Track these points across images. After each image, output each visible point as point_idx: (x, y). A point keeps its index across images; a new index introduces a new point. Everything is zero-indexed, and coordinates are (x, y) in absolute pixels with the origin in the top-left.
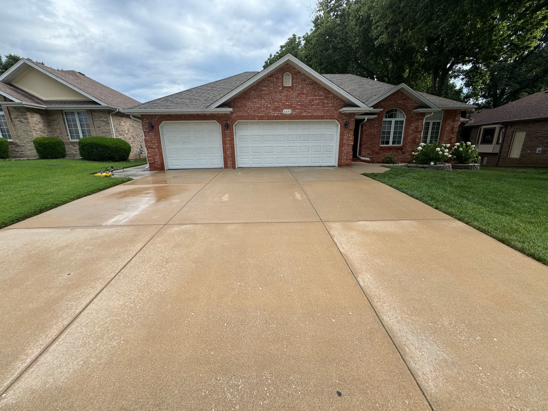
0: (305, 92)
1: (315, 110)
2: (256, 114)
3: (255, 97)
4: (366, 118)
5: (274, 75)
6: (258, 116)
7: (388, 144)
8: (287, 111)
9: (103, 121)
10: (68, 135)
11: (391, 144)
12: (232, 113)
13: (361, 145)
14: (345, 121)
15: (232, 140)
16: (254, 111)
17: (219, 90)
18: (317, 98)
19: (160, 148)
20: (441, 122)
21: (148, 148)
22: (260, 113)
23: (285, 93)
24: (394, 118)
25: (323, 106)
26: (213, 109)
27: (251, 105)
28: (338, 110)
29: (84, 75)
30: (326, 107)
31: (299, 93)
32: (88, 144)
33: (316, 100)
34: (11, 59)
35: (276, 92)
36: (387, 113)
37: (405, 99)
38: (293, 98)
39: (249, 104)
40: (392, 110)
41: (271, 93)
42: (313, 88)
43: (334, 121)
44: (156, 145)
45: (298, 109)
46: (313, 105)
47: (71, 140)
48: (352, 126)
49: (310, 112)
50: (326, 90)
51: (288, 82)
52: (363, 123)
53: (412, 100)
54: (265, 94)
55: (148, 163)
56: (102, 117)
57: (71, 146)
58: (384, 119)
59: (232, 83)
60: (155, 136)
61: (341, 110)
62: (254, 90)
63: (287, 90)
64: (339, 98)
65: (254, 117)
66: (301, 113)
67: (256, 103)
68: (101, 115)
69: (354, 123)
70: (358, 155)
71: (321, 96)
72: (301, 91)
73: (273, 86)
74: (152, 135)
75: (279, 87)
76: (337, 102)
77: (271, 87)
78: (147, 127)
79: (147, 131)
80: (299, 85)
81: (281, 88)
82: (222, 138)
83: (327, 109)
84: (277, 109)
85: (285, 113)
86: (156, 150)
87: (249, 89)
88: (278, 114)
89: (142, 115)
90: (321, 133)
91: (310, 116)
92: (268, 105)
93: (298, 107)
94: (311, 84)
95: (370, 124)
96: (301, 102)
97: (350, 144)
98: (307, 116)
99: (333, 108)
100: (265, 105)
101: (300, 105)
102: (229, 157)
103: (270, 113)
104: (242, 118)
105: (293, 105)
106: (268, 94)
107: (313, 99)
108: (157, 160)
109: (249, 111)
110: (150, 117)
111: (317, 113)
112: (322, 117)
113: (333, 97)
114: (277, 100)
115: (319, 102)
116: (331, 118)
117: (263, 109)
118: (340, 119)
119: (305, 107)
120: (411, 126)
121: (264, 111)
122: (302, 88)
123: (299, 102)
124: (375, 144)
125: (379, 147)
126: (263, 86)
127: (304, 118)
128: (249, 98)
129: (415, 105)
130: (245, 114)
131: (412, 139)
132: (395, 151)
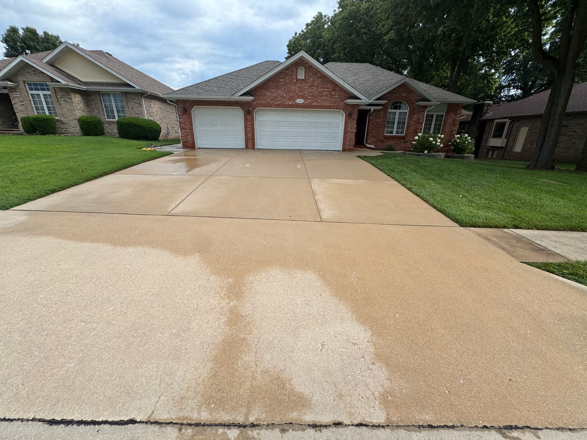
0: (316, 84)
1: (324, 100)
2: (273, 103)
3: (273, 87)
4: (372, 108)
5: (289, 68)
6: (275, 104)
7: (392, 133)
8: (300, 101)
9: (136, 102)
10: (104, 115)
11: (394, 134)
12: (253, 101)
13: (367, 133)
14: (349, 111)
15: (253, 124)
16: (272, 100)
17: (242, 79)
18: (326, 90)
19: (191, 129)
20: (444, 114)
21: (182, 128)
22: (276, 102)
23: (299, 84)
24: (399, 109)
25: (331, 98)
26: (237, 97)
27: (269, 94)
28: (343, 101)
29: (111, 55)
30: (333, 98)
31: (310, 85)
32: (126, 123)
33: (325, 91)
34: (28, 31)
35: (290, 84)
36: (393, 104)
37: (408, 92)
38: (305, 89)
39: (268, 93)
40: (397, 103)
41: (286, 84)
42: (323, 81)
43: (340, 111)
44: (189, 126)
45: (309, 99)
46: (322, 96)
47: (107, 119)
48: (355, 116)
49: (319, 103)
50: (334, 83)
51: (301, 75)
52: (370, 113)
53: (415, 94)
54: (282, 85)
55: (181, 142)
56: (135, 99)
57: (107, 125)
58: (390, 111)
59: (253, 72)
60: (187, 118)
61: (346, 102)
62: (272, 82)
63: (301, 82)
64: (345, 90)
65: (271, 105)
66: (312, 102)
67: (273, 92)
68: (134, 97)
69: (357, 113)
70: (365, 143)
71: (330, 88)
72: (312, 83)
73: (289, 79)
74: (185, 118)
75: (294, 79)
76: (343, 95)
77: (287, 79)
78: (181, 110)
79: (181, 114)
80: (311, 78)
81: (295, 80)
82: (244, 122)
83: (334, 100)
84: (291, 98)
85: (298, 102)
86: (188, 131)
87: (268, 80)
88: (292, 103)
89: (178, 100)
90: (328, 121)
91: (319, 106)
92: (284, 95)
93: (310, 97)
94: (321, 78)
95: (376, 115)
96: (312, 94)
97: (353, 132)
98: (317, 106)
99: (339, 100)
100: (281, 94)
101: (311, 96)
102: (250, 139)
103: (285, 102)
104: (261, 105)
105: (306, 96)
106: (284, 85)
107: (322, 91)
108: (189, 140)
109: (267, 100)
110: (184, 102)
111: (325, 103)
112: (330, 107)
113: (340, 90)
114: (292, 91)
115: (327, 94)
116: (338, 108)
117: (279, 98)
118: (345, 109)
119: (315, 97)
120: (413, 117)
121: (280, 100)
122: (313, 81)
123: (310, 93)
124: (380, 133)
125: (383, 136)
126: (280, 78)
127: (314, 107)
128: (268, 88)
129: (418, 98)
130: (264, 102)
131: (413, 129)
132: (398, 140)
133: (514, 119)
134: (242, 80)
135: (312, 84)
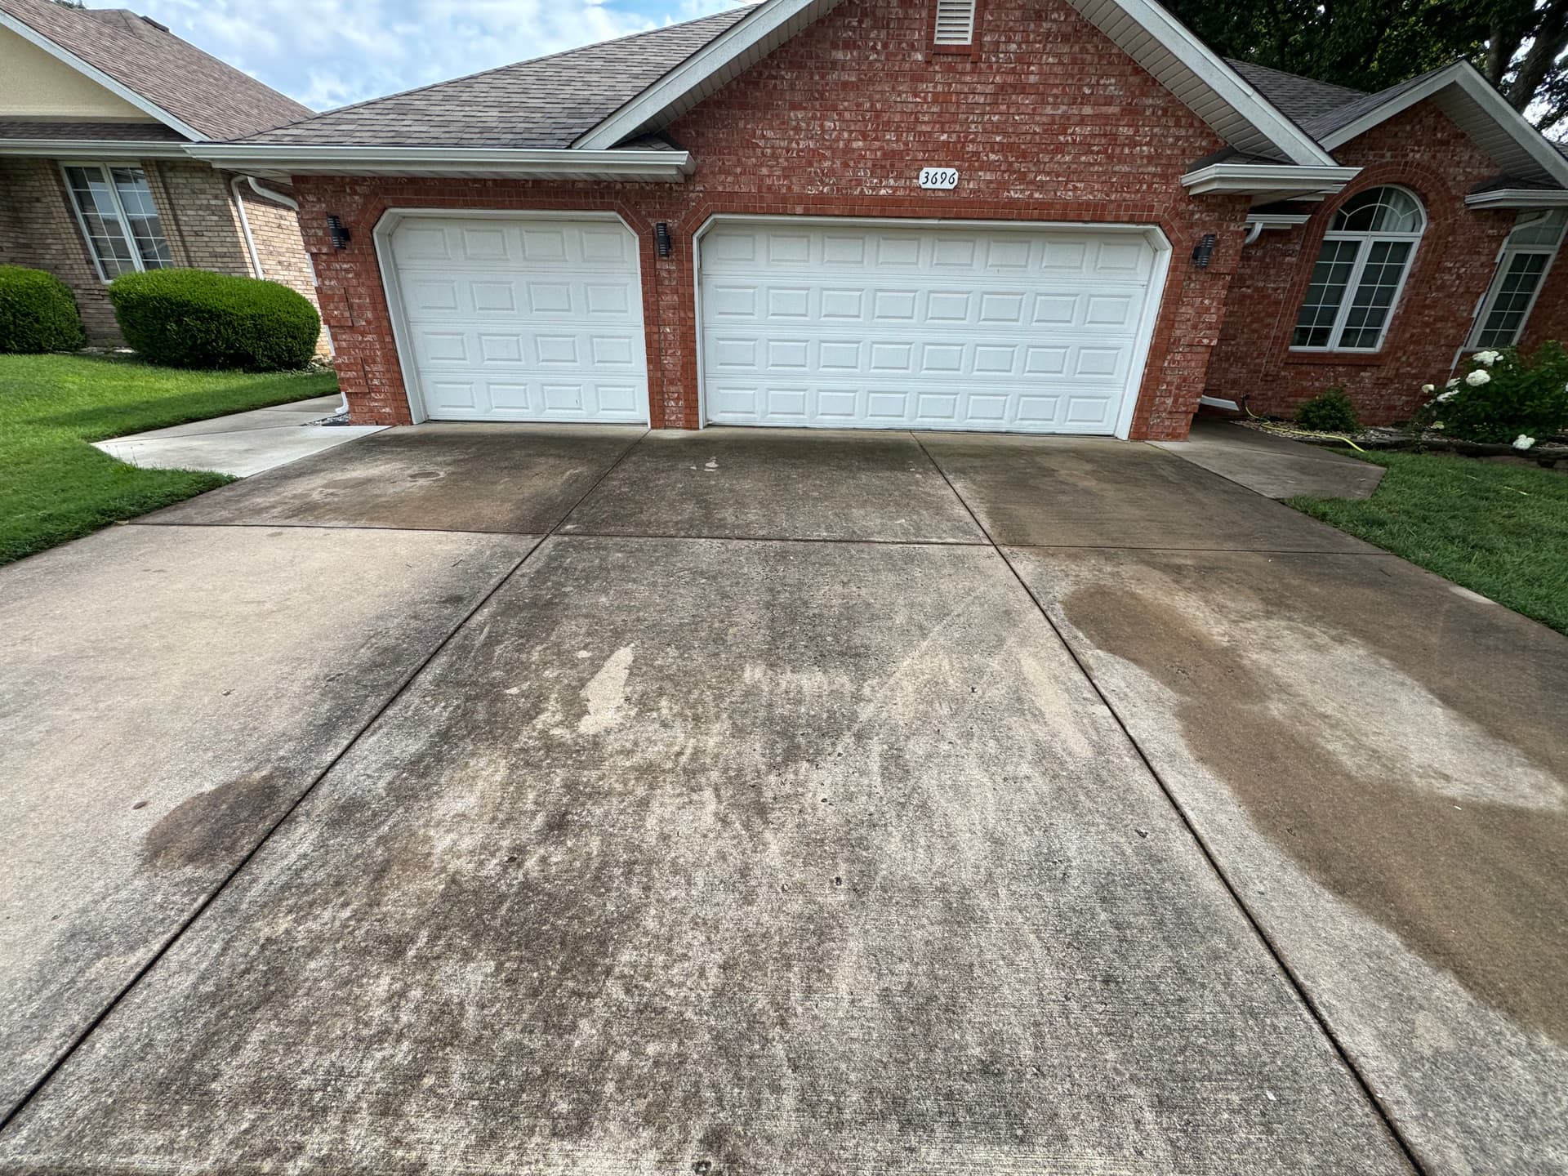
0: (1033, 79)
1: (1069, 172)
2: (796, 189)
3: (798, 97)
6: (801, 199)
8: (938, 178)
12: (688, 177)
14: (1200, 234)
15: (687, 305)
16: (788, 172)
18: (1087, 110)
19: (385, 330)
22: (811, 182)
23: (937, 82)
25: (1110, 157)
26: (598, 155)
27: (775, 140)
28: (1174, 175)
30: (1122, 160)
31: (1002, 88)
33: (1082, 121)
35: (893, 77)
38: (971, 108)
39: (769, 136)
41: (871, 81)
42: (1074, 62)
43: (1150, 233)
44: (369, 315)
45: (988, 166)
46: (1060, 148)
48: (1227, 261)
49: (1041, 186)
50: (1138, 71)
51: (957, 22)
54: (845, 85)
55: (344, 394)
58: (1331, 235)
60: (358, 275)
61: (1188, 179)
62: (792, 65)
63: (950, 69)
64: (1191, 115)
65: (784, 200)
66: (1003, 185)
69: (1240, 243)
71: (1109, 100)
72: (1013, 71)
73: (885, 46)
74: (347, 271)
75: (912, 47)
76: (1178, 138)
77: (874, 48)
78: (320, 233)
79: (325, 250)
80: (1009, 41)
81: (919, 57)
82: (645, 293)
83: (1126, 169)
84: (893, 163)
85: (929, 185)
86: (369, 338)
87: (771, 55)
88: (895, 189)
89: (298, 179)
90: (1073, 290)
91: (1041, 205)
92: (855, 145)
93: (992, 157)
94: (1066, 38)
95: (1264, 256)
96: (1005, 134)
97: (1200, 344)
98: (1027, 206)
99: (1151, 169)
100: (837, 140)
101: (1003, 148)
102: (672, 382)
103: (859, 183)
104: (730, 202)
105: (970, 148)
106: (855, 86)
107: (1066, 117)
108: (376, 382)
109: (765, 171)
110: (330, 188)
111: (1075, 188)
112: (1097, 212)
113: (1165, 111)
114: (897, 118)
115: (1093, 135)
116: (1139, 214)
117: (827, 164)
118: (1176, 224)
119: (1023, 156)
120: (1439, 268)
121: (832, 172)
122: (1020, 59)
123: (998, 129)
124: (1268, 343)
125: (1284, 356)
126: (835, 46)
127: (1014, 211)
128: (768, 107)
129: (1485, 172)
130: (746, 186)
131: (1427, 324)
132: (1346, 374)
135: (1011, 79)
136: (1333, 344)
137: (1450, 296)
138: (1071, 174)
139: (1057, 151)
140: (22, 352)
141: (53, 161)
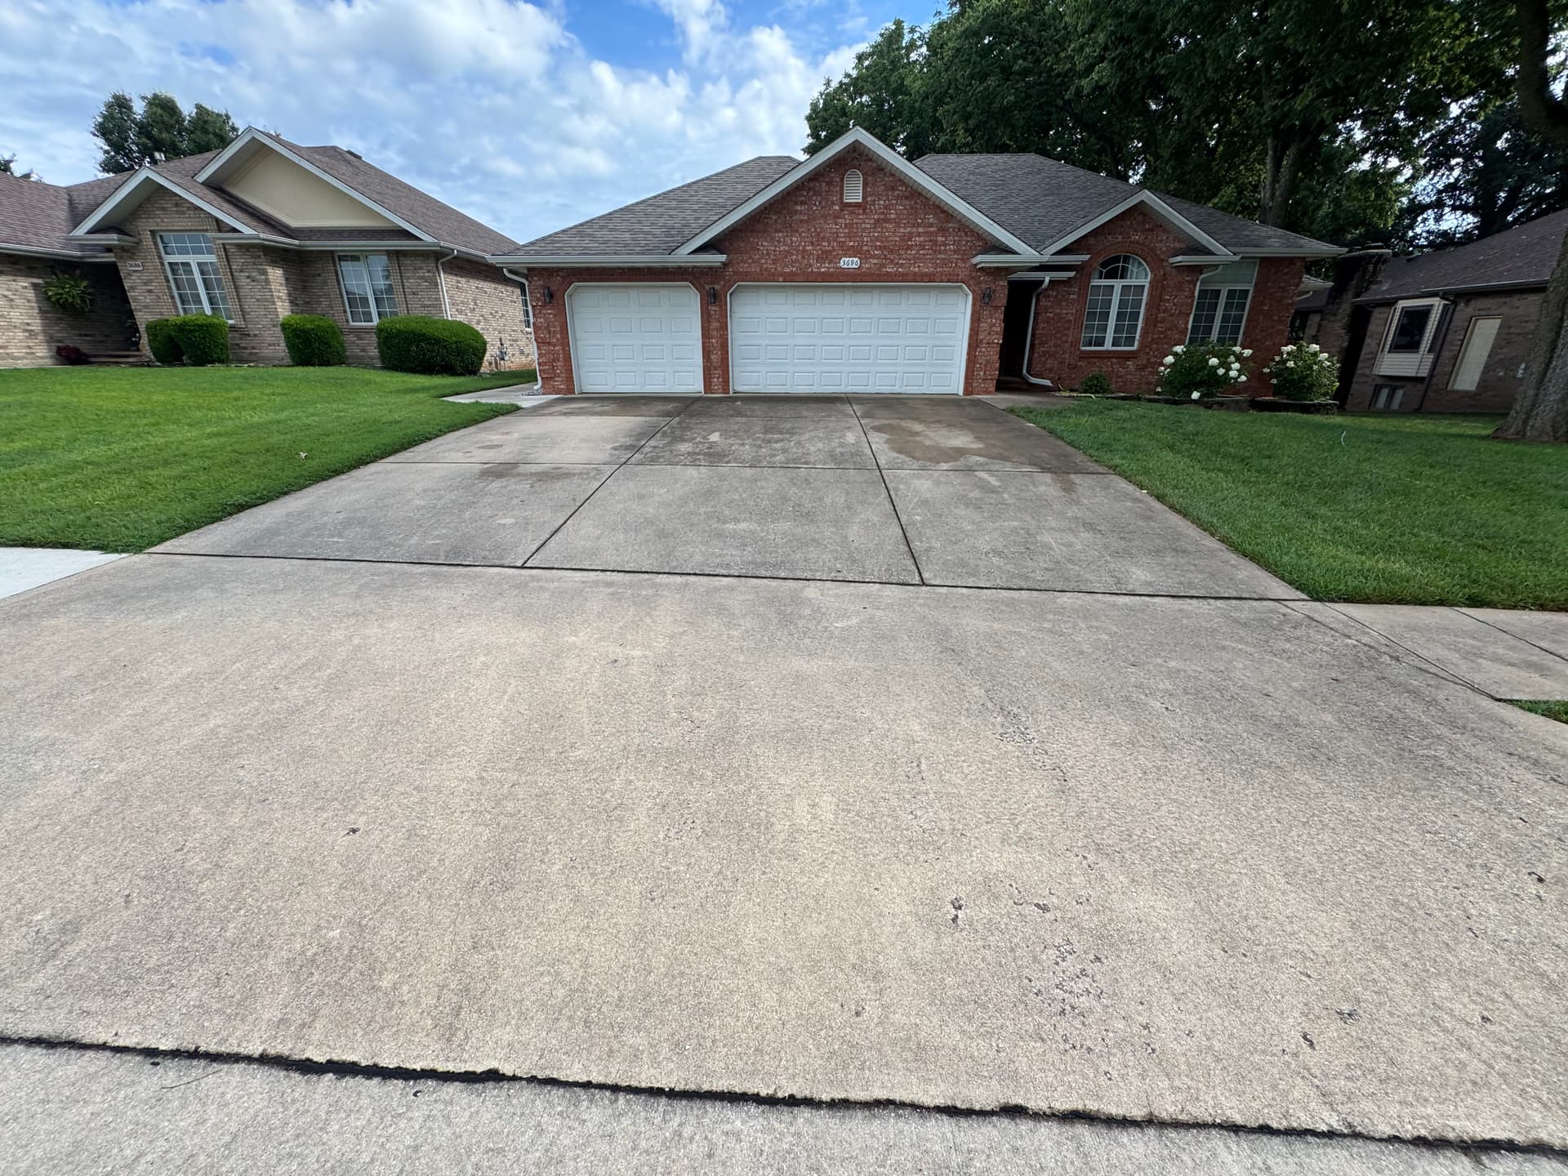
0: (893, 216)
1: (915, 259)
2: (779, 269)
3: (779, 227)
4: (1047, 277)
5: (822, 175)
6: (782, 274)
7: (1102, 344)
8: (850, 263)
9: (423, 277)
10: (345, 312)
12: (725, 264)
13: (1032, 345)
14: (984, 286)
15: (724, 327)
16: (774, 262)
17: (696, 207)
18: (921, 230)
19: (565, 343)
20: (1251, 290)
21: (540, 342)
22: (787, 266)
23: (847, 218)
24: (1122, 278)
25: (935, 251)
26: (683, 255)
27: (768, 248)
28: (968, 259)
29: (359, 158)
30: (940, 252)
31: (878, 220)
32: (400, 333)
33: (919, 235)
34: (158, 105)
35: (825, 217)
36: (1104, 265)
37: (1149, 230)
38: (864, 230)
39: (765, 245)
40: (1116, 259)
41: (814, 219)
42: (912, 208)
43: (960, 287)
44: (559, 336)
45: (874, 256)
46: (909, 248)
47: (352, 323)
48: (1002, 298)
49: (902, 265)
50: (943, 211)
51: (854, 192)
52: (1040, 290)
53: (1168, 232)
54: (802, 221)
55: (539, 378)
56: (421, 268)
57: (352, 338)
58: (1096, 282)
59: (725, 189)
60: (555, 316)
61: (975, 260)
62: (776, 213)
63: (852, 212)
64: (972, 230)
65: (773, 275)
66: (883, 266)
67: (779, 241)
68: (418, 263)
69: (1006, 292)
70: (1024, 371)
71: (931, 225)
72: (883, 213)
73: (820, 203)
74: (550, 314)
75: (833, 203)
76: (967, 242)
77: (815, 204)
78: (538, 295)
79: (539, 304)
80: (879, 199)
81: (837, 208)
82: (702, 323)
83: (943, 256)
84: (827, 256)
85: (846, 266)
86: (557, 348)
87: (766, 209)
88: (829, 268)
89: (529, 269)
90: (926, 315)
91: (903, 275)
92: (808, 248)
93: (876, 252)
94: (907, 198)
95: (1057, 294)
96: (882, 242)
97: (993, 343)
98: (896, 275)
99: (956, 256)
100: (799, 246)
101: (881, 248)
102: (715, 369)
103: (811, 266)
104: (747, 276)
105: (865, 248)
106: (807, 221)
107: (911, 233)
108: (558, 371)
109: (763, 261)
110: (546, 273)
111: (919, 266)
112: (931, 278)
113: (959, 229)
114: (828, 235)
115: (925, 241)
116: (952, 278)
117: (794, 257)
118: (972, 282)
119: (891, 251)
120: (1161, 300)
121: (797, 261)
122: (885, 207)
123: (877, 239)
124: (1068, 345)
125: (1078, 353)
126: (796, 204)
127: (889, 277)
128: (764, 231)
129: (1177, 245)
130: (754, 268)
131: (1162, 332)
132: (1118, 363)
133: (1456, 298)
134: (695, 211)
135: (882, 216)
136: (1108, 346)
137: (1172, 315)
138: (916, 259)
139: (907, 249)
140: (320, 365)
141: (332, 252)
